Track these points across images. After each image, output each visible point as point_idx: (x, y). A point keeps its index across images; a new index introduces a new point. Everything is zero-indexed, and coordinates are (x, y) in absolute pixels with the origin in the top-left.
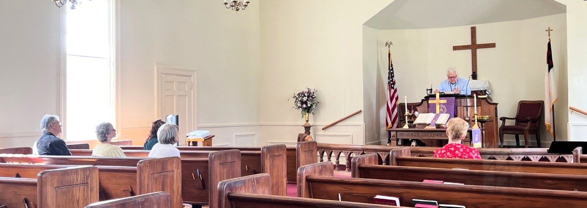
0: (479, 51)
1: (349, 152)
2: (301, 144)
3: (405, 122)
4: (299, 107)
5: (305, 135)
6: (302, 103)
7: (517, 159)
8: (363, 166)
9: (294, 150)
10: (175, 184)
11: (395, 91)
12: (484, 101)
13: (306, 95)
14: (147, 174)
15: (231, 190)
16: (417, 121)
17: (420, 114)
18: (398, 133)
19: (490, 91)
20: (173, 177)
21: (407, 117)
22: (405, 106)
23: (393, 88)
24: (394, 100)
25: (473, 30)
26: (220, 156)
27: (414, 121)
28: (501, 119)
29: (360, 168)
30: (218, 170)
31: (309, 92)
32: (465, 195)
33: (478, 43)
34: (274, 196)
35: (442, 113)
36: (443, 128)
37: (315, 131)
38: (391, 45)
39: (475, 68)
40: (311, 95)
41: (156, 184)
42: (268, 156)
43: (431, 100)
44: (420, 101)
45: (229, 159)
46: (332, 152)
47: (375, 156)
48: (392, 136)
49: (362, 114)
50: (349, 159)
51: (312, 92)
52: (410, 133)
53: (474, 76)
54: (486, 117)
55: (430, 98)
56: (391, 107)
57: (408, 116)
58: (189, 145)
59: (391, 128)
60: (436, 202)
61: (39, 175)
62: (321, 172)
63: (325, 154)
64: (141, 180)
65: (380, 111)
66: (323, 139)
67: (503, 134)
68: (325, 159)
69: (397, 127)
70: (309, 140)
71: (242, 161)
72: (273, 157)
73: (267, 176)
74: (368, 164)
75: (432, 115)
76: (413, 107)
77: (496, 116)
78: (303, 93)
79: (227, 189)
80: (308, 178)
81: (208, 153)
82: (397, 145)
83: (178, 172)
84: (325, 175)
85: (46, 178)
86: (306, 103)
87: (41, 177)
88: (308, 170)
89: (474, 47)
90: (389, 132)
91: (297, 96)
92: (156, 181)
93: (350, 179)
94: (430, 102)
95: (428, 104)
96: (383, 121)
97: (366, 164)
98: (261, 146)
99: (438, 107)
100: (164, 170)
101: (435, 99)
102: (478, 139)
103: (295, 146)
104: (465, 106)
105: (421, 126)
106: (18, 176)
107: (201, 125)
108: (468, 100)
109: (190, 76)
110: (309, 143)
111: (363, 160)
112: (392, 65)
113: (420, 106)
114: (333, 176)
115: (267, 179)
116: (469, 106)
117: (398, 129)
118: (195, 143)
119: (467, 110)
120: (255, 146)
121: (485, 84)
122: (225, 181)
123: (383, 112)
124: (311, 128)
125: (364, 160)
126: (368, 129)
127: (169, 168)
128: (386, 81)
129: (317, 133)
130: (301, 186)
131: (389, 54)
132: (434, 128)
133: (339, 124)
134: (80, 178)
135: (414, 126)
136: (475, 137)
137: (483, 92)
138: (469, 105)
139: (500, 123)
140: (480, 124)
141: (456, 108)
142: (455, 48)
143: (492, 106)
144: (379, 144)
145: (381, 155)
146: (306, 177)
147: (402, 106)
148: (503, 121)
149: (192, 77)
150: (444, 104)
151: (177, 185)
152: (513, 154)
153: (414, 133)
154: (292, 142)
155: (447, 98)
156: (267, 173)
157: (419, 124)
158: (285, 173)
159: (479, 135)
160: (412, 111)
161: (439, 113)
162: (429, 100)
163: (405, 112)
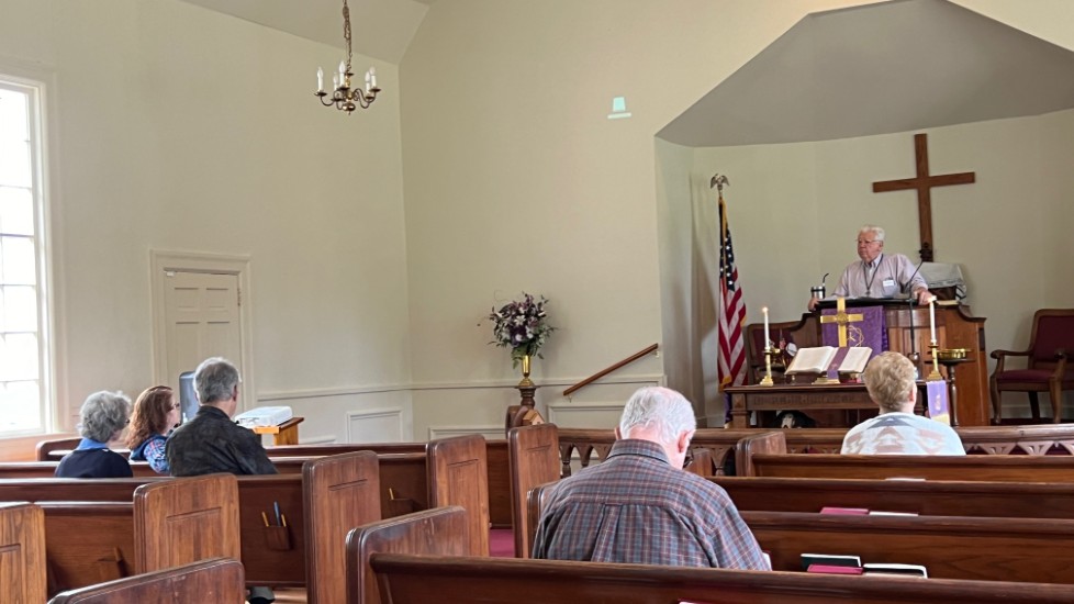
0: (935, 192)
2: (521, 432)
3: (765, 370)
4: (506, 341)
5: (524, 409)
6: (513, 330)
7: (1036, 451)
9: (502, 446)
10: (225, 538)
11: (738, 294)
12: (951, 313)
13: (522, 310)
14: (158, 518)
15: (378, 547)
16: (794, 367)
17: (802, 350)
19: (965, 288)
20: (219, 524)
21: (768, 359)
22: (763, 331)
23: (732, 287)
24: (736, 315)
25: (921, 143)
26: (331, 466)
27: (788, 364)
28: (993, 355)
30: (326, 502)
31: (529, 305)
32: (926, 539)
33: (934, 172)
35: (853, 344)
36: (857, 380)
37: (546, 399)
38: (724, 184)
39: (927, 234)
40: (534, 311)
42: (444, 463)
43: (826, 314)
44: (799, 319)
45: (352, 475)
46: (591, 449)
48: (735, 403)
49: (660, 354)
51: (535, 302)
52: (782, 395)
53: (926, 254)
54: (958, 353)
55: (823, 311)
56: (728, 335)
59: (730, 385)
60: (858, 558)
63: (575, 454)
64: (143, 531)
65: (704, 344)
67: (1000, 391)
69: (745, 383)
70: (534, 423)
71: (380, 477)
72: (455, 466)
73: (459, 513)
75: (829, 352)
76: (783, 333)
77: (983, 349)
78: (514, 307)
79: (369, 546)
81: (301, 463)
82: (748, 425)
83: (232, 511)
86: (522, 330)
89: (923, 183)
90: (730, 394)
91: (500, 315)
92: (180, 533)
94: (822, 319)
95: (819, 324)
96: (711, 369)
98: (425, 439)
99: (842, 331)
100: (198, 507)
101: (835, 313)
102: (942, 406)
103: (501, 437)
104: (904, 328)
105: (804, 378)
108: (914, 312)
109: (236, 273)
110: (538, 428)
112: (728, 232)
113: (799, 330)
115: (458, 517)
116: (918, 328)
117: (748, 387)
119: (913, 338)
121: (954, 271)
123: (710, 347)
124: (536, 392)
127: (211, 503)
128: (714, 271)
129: (551, 404)
131: (721, 207)
132: (837, 381)
133: (604, 379)
134: (1, 534)
135: (789, 376)
136: (934, 400)
137: (949, 291)
138: (916, 323)
139: (992, 363)
140: (944, 368)
142: (879, 187)
143: (971, 324)
144: (703, 424)
147: (756, 332)
148: (999, 359)
149: (240, 275)
150: (856, 324)
152: (1024, 438)
153: (788, 397)
154: (491, 426)
155: (864, 309)
157: (799, 374)
158: (484, 504)
159: (942, 396)
160: (782, 343)
161: (845, 345)
162: (820, 314)
163: (764, 345)
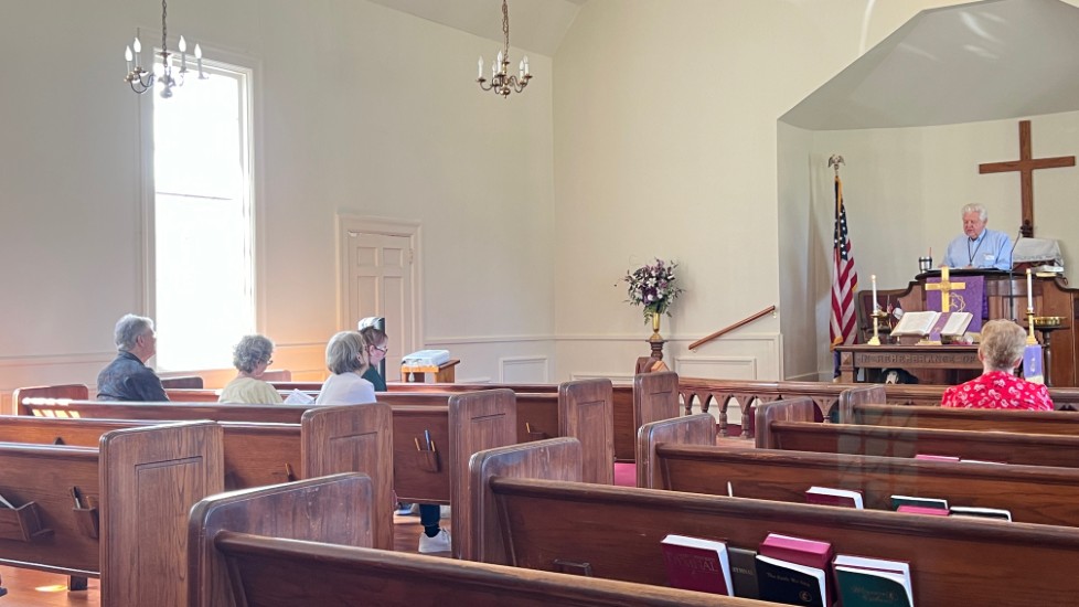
0: (1038, 175)
1: (750, 396)
2: (645, 379)
3: (872, 332)
4: (638, 300)
5: (652, 360)
6: (645, 291)
8: (781, 424)
9: (629, 390)
10: (380, 459)
11: (851, 264)
12: (1049, 285)
13: (653, 273)
14: (322, 440)
15: (498, 471)
16: (899, 330)
17: (907, 314)
18: (858, 356)
19: (1062, 261)
20: (375, 446)
21: (876, 320)
22: (872, 296)
23: (845, 257)
24: (848, 283)
25: (1025, 129)
26: (472, 403)
27: (893, 327)
29: (774, 430)
30: (469, 431)
31: (660, 269)
32: (1010, 486)
33: (1036, 156)
34: (588, 485)
35: (955, 310)
36: (957, 343)
37: (673, 352)
38: (840, 164)
39: (1028, 212)
40: (664, 275)
41: (341, 459)
42: (574, 402)
43: (931, 282)
44: (906, 287)
45: (492, 409)
46: (711, 397)
47: (808, 403)
48: (843, 360)
49: (776, 316)
50: (749, 411)
51: (666, 267)
52: (888, 354)
53: (1028, 230)
54: (1053, 320)
55: (928, 279)
56: (840, 303)
57: (880, 318)
58: (407, 381)
59: (842, 344)
60: (944, 501)
61: (102, 438)
62: (688, 437)
63: (696, 400)
64: (309, 450)
65: (817, 307)
66: (691, 368)
68: (697, 410)
69: (855, 342)
70: (662, 370)
71: (518, 413)
72: (583, 404)
73: (573, 444)
74: (791, 421)
75: (934, 316)
76: (890, 299)
78: (646, 270)
79: (489, 469)
80: (662, 448)
81: (447, 398)
82: (855, 381)
83: (387, 435)
84: (698, 443)
85: (116, 444)
86: (653, 291)
87: (106, 444)
88: (661, 431)
89: (1026, 165)
90: (838, 353)
91: (634, 277)
92: (341, 453)
93: (754, 451)
94: (928, 287)
95: (924, 291)
96: (823, 331)
97: (788, 421)
98: (557, 383)
99: (945, 298)
100: (356, 431)
101: (939, 282)
102: (1037, 368)
103: (631, 383)
104: (1003, 297)
105: (907, 339)
106: (59, 441)
107: (432, 338)
108: (1013, 282)
109: (409, 236)
110: (662, 376)
111: (782, 412)
112: (843, 208)
113: (906, 298)
114: (715, 444)
115: (572, 448)
116: (1016, 296)
117: (855, 347)
118: (419, 377)
119: (1012, 305)
120: (545, 383)
121: (1052, 247)
122: (484, 451)
123: (824, 310)
124: (665, 345)
125: (784, 412)
126: (788, 348)
127: (368, 427)
128: (829, 242)
129: (677, 357)
130: (645, 467)
131: (837, 184)
132: (938, 343)
133: (726, 336)
134: (185, 447)
135: (895, 337)
136: (1030, 363)
138: (1015, 292)
140: (1041, 334)
141: (986, 300)
142: (984, 169)
143: (1068, 295)
144: (815, 379)
145: (819, 403)
146: (657, 446)
147: (866, 297)
149: (412, 237)
150: (958, 292)
151: (385, 462)
153: (891, 355)
154: (624, 376)
155: (966, 278)
156: (572, 436)
157: (904, 336)
158: (610, 440)
159: (1037, 359)
160: (888, 308)
161: (948, 311)
162: (925, 282)
163: (872, 309)
